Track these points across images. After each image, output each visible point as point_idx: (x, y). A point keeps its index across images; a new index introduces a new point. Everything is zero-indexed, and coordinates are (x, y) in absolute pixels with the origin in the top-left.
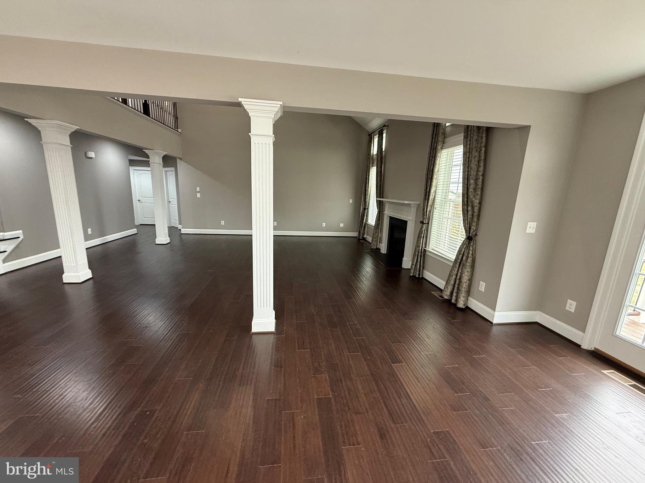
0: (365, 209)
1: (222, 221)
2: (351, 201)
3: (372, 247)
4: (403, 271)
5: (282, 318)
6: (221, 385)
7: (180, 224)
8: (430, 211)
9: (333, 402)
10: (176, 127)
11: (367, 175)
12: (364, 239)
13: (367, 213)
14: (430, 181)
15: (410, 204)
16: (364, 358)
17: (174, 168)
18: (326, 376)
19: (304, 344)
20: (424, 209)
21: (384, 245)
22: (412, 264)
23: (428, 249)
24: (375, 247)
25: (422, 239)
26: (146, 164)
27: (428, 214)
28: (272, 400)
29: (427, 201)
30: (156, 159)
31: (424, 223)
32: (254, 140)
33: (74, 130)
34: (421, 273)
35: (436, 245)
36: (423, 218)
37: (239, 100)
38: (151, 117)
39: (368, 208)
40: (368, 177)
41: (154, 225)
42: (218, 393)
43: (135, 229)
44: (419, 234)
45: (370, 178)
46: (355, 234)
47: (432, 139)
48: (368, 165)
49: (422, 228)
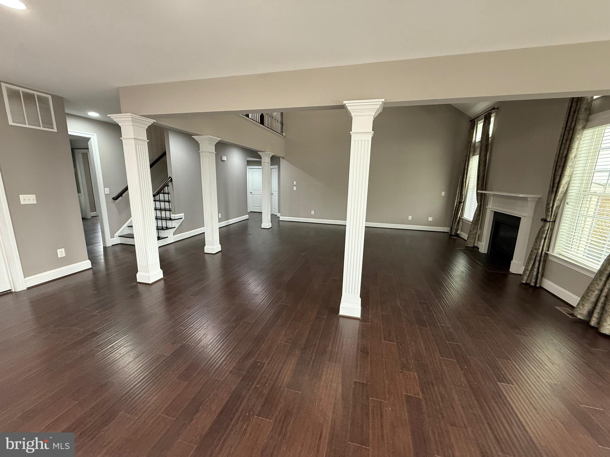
0: (460, 202)
1: (312, 211)
2: (443, 194)
3: (467, 244)
4: (510, 276)
5: (367, 307)
6: (313, 357)
7: (279, 212)
8: (558, 207)
9: (423, 403)
10: (282, 132)
11: (465, 165)
12: (457, 235)
13: (463, 207)
14: (560, 170)
15: (526, 198)
16: (461, 367)
17: (277, 166)
18: (414, 375)
19: (390, 337)
20: (548, 204)
21: (484, 244)
22: (526, 270)
23: (553, 252)
24: (471, 245)
25: (543, 240)
26: (259, 163)
27: (555, 211)
28: (359, 383)
29: (553, 195)
30: (266, 160)
31: (548, 222)
32: (354, 138)
33: (218, 141)
34: (538, 281)
35: (565, 249)
36: (547, 215)
37: (344, 103)
38: (265, 125)
39: (464, 202)
40: (466, 167)
41: (261, 213)
42: (311, 363)
43: (248, 215)
44: (539, 234)
45: (469, 168)
46: (446, 229)
47: (568, 118)
48: (468, 154)
49: (544, 227)
